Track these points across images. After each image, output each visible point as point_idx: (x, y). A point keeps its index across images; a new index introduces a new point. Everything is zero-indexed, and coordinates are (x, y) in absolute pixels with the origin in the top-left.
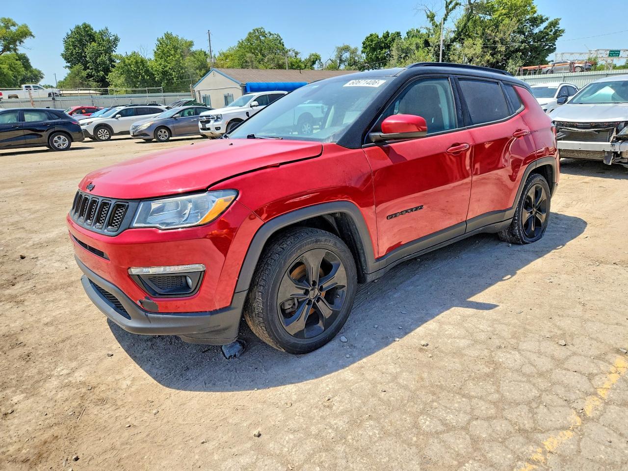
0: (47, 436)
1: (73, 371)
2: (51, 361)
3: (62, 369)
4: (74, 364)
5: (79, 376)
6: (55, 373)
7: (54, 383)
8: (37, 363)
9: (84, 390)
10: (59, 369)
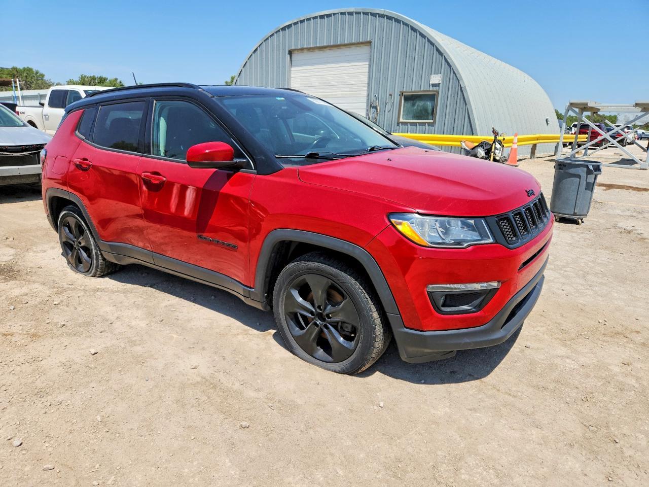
0: (609, 339)
1: (562, 357)
2: (572, 378)
3: (570, 364)
4: (558, 361)
5: (562, 351)
6: (576, 366)
7: (582, 360)
8: (584, 385)
9: (569, 343)
10: (572, 366)
